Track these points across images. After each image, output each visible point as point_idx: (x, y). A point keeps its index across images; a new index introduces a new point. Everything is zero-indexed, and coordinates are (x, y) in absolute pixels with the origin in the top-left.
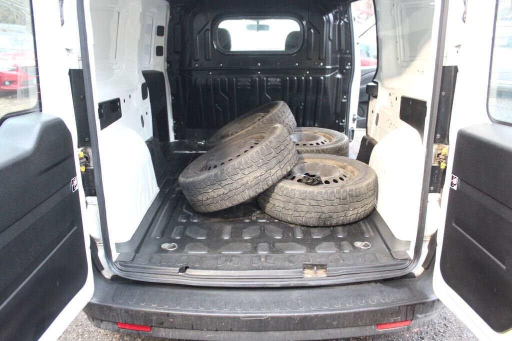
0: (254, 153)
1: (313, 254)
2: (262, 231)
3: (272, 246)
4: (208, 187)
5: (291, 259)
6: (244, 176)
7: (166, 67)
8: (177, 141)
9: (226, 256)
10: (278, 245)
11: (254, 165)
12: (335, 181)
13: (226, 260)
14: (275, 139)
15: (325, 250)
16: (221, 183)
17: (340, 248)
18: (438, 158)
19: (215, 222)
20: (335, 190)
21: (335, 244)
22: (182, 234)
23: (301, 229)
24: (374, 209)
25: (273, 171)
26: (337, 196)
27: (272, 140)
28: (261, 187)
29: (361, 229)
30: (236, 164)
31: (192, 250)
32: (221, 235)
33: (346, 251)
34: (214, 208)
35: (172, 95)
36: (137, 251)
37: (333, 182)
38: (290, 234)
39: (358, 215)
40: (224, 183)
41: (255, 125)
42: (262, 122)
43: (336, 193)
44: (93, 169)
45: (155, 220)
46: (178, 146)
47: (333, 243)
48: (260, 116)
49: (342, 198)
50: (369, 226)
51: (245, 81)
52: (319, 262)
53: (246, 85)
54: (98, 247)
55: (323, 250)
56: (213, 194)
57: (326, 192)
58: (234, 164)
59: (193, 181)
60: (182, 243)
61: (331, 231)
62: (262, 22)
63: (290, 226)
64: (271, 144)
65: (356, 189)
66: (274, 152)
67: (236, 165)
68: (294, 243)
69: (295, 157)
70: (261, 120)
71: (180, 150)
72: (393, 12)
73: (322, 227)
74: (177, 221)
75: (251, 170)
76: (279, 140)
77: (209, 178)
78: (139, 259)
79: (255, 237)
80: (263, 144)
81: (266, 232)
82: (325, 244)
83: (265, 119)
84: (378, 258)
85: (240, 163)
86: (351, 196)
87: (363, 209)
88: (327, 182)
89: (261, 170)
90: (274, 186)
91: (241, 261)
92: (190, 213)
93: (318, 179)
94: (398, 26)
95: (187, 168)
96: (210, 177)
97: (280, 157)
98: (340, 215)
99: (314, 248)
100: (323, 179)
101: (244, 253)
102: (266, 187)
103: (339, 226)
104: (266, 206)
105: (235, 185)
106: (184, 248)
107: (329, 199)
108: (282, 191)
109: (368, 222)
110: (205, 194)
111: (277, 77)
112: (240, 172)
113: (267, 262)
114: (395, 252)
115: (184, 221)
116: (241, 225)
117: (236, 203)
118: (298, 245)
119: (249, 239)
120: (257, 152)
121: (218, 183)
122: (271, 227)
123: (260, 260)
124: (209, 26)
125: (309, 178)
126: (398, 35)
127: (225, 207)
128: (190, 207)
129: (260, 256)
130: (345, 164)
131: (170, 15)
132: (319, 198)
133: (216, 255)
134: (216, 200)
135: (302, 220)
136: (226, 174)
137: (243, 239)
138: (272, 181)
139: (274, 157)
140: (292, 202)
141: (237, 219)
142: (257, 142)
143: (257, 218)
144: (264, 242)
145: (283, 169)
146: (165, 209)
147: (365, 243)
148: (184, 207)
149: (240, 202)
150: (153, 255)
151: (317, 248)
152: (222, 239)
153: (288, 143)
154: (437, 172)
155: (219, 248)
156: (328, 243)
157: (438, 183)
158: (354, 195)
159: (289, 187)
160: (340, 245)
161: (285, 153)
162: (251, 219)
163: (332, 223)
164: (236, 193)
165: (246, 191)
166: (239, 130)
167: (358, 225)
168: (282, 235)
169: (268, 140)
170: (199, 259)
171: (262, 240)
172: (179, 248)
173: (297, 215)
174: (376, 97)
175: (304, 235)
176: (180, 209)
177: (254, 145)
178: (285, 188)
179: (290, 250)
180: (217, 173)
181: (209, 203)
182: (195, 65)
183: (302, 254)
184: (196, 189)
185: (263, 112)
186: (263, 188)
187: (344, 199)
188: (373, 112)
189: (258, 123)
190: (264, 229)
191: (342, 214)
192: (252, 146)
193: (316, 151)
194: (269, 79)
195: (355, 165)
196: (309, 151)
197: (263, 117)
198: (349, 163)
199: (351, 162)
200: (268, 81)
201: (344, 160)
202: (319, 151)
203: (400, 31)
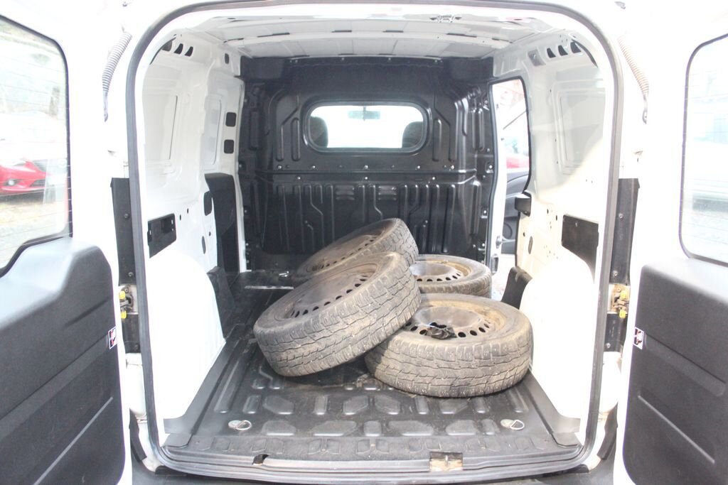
0: (360, 294)
1: (443, 438)
2: (372, 404)
3: (384, 425)
4: (296, 340)
5: (413, 445)
6: (347, 326)
7: (237, 169)
8: (250, 271)
9: (320, 439)
10: (393, 424)
11: (361, 311)
12: (473, 333)
13: (320, 446)
14: (390, 274)
15: (460, 432)
16: (314, 336)
17: (481, 428)
18: (616, 304)
19: (304, 390)
20: (473, 347)
21: (474, 424)
22: (258, 406)
23: (425, 400)
24: (528, 372)
25: (387, 320)
26: (477, 354)
27: (386, 276)
28: (370, 341)
29: (509, 401)
31: (272, 430)
32: (313, 410)
33: (489, 433)
34: (304, 371)
35: (245, 207)
36: (195, 431)
37: (471, 335)
38: (410, 408)
39: (506, 381)
40: (318, 336)
41: (361, 253)
42: (371, 248)
43: (475, 351)
44: (137, 315)
45: (221, 384)
46: (252, 278)
47: (471, 421)
48: (368, 239)
49: (483, 357)
50: (520, 397)
51: (346, 189)
52: (452, 449)
53: (348, 195)
55: (457, 432)
56: (303, 351)
57: (461, 349)
58: (333, 310)
59: (275, 332)
60: (260, 419)
61: (468, 404)
62: (370, 108)
63: (409, 397)
64: (383, 282)
65: (502, 345)
66: (388, 293)
67: (336, 312)
68: (416, 422)
69: (417, 299)
70: (369, 246)
71: (254, 285)
72: (549, 100)
73: (454, 398)
74: (251, 388)
75: (356, 317)
76: (395, 275)
77: (298, 328)
78: (197, 443)
79: (360, 413)
80: (373, 282)
81: (376, 404)
82: (459, 423)
83: (374, 244)
84: (535, 444)
85: (341, 308)
86: (496, 354)
87: (513, 373)
88: (462, 335)
89: (370, 319)
90: (388, 340)
91: (342, 447)
92: (267, 376)
93: (450, 331)
95: (265, 312)
96: (299, 326)
97: (396, 300)
98: (481, 382)
99: (445, 429)
100: (457, 330)
101: (346, 435)
102: (376, 342)
103: (480, 396)
104: (376, 368)
105: (333, 339)
106: (261, 428)
107: (464, 359)
108: (400, 348)
109: (519, 391)
110: (291, 351)
111: (392, 185)
112: (340, 320)
113: (378, 449)
114: (558, 435)
115: (261, 388)
116: (341, 395)
117: (334, 364)
118: (422, 424)
119: (353, 415)
120: (365, 293)
121: (310, 335)
122: (383, 398)
123: (369, 445)
124: (297, 115)
125: (437, 330)
126: (557, 130)
127: (318, 369)
128: (269, 368)
129: (369, 440)
130: (487, 308)
131: (245, 99)
132: (452, 358)
133: (306, 438)
134: (307, 359)
135: (427, 388)
136: (322, 323)
137: (344, 415)
138: (386, 333)
139: (388, 300)
140: (414, 363)
141: (335, 386)
142: (364, 278)
143: (363, 384)
144: (374, 420)
145: (401, 317)
146: (234, 370)
147: (515, 421)
148: (261, 367)
149: (340, 362)
150: (216, 437)
151: (448, 429)
152: (315, 415)
153: (407, 280)
154: (614, 322)
155: (310, 427)
156: (463, 421)
157: (616, 338)
158: (500, 353)
159: (408, 342)
160: (481, 424)
161: (404, 293)
162: (355, 386)
163: (469, 392)
164: (335, 350)
165: (350, 347)
166: (338, 259)
167: (506, 396)
168: (399, 410)
169: (380, 276)
170: (282, 443)
171: (371, 417)
172: (254, 427)
173: (421, 381)
174: (528, 214)
175: (429, 409)
176: (255, 370)
177: (360, 282)
178: (404, 343)
179: (410, 431)
180: (309, 321)
181: (297, 363)
182: (277, 167)
183: (427, 438)
184: (278, 343)
185: (371, 234)
186: (372, 343)
187: (486, 358)
188: (524, 234)
189: (365, 250)
190: (373, 400)
191: (484, 380)
192: (357, 283)
193: (446, 289)
194: (380, 187)
195: (500, 310)
196: (436, 289)
197: (372, 241)
198: (492, 307)
199: (495, 306)
200: (379, 190)
201: (485, 303)
202: (450, 289)
203: (559, 125)
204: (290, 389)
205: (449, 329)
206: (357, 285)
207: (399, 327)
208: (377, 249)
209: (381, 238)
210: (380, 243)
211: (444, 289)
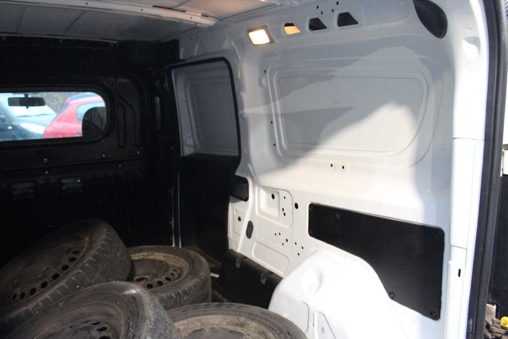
53: (27, 194)
72: (263, 80)
94: (274, 100)
111: (77, 177)
126: (273, 112)
174: (245, 199)
188: (239, 219)
193: (176, 296)
194: (63, 181)
195: (258, 319)
196: (165, 298)
197: (76, 252)
198: (247, 316)
199: (250, 314)
200: (63, 184)
201: (235, 311)
202: (179, 294)
203: (277, 107)
208: (90, 267)
209: (93, 252)
210: (92, 259)
211: (174, 296)
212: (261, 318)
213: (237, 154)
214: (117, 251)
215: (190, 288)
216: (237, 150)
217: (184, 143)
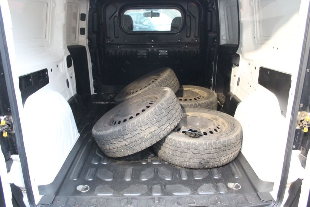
0: (149, 114)
1: (196, 196)
2: (156, 173)
3: (163, 187)
4: (114, 139)
5: (179, 201)
6: (142, 132)
7: (87, 43)
8: (96, 93)
9: (127, 198)
10: (168, 187)
11: (149, 123)
12: (211, 132)
13: (127, 202)
14: (165, 101)
15: (206, 192)
16: (124, 137)
17: (217, 189)
18: (301, 123)
19: (119, 164)
20: (212, 142)
21: (213, 186)
22: (94, 176)
23: (185, 171)
24: (240, 152)
25: (164, 127)
26: (214, 146)
27: (163, 102)
28: (154, 140)
29: (231, 171)
30: (135, 122)
31: (101, 192)
32: (124, 177)
33: (221, 192)
34: (119, 155)
35: (92, 62)
36: (57, 194)
37: (210, 134)
38: (177, 175)
39: (229, 159)
40: (126, 137)
41: (150, 86)
42: (155, 84)
43: (213, 144)
44: (14, 133)
45: (75, 162)
47: (211, 184)
48: (153, 78)
49: (217, 148)
50: (237, 167)
51: (142, 52)
52: (202, 203)
53: (143, 55)
54: (23, 194)
55: (204, 192)
56: (118, 145)
57: (205, 144)
58: (134, 123)
59: (102, 134)
60: (93, 186)
61: (209, 172)
62: (155, 11)
63: (177, 168)
64: (162, 106)
65: (228, 140)
66: (165, 112)
67: (135, 124)
68: (181, 185)
69: (180, 114)
70: (154, 83)
71: (97, 101)
72: (252, 3)
73: (201, 169)
74: (91, 163)
75: (146, 127)
76: (168, 102)
77: (114, 133)
78: (58, 201)
79: (150, 179)
80: (156, 106)
81: (158, 174)
82: (205, 186)
83: (157, 82)
84: (248, 199)
85: (139, 122)
86: (225, 146)
87: (233, 154)
88: (205, 134)
89: (154, 127)
90: (165, 138)
91: (139, 203)
92: (100, 156)
93: (199, 134)
94: (256, 14)
95: (99, 121)
96: (115, 132)
97: (169, 116)
98: (216, 161)
99: (197, 189)
100: (202, 131)
101: (143, 195)
102: (158, 140)
103: (214, 168)
104: (158, 152)
105: (134, 139)
106: (94, 190)
107: (207, 149)
108: (171, 142)
109: (236, 163)
110: (111, 145)
111: (166, 50)
112: (138, 128)
113: (160, 205)
114: (261, 193)
115: (97, 163)
116: (140, 167)
117: (135, 152)
118: (184, 187)
119: (146, 181)
120: (152, 113)
121: (121, 137)
122: (162, 169)
123: (154, 202)
124: (117, 14)
125: (192, 133)
126: (255, 20)
127: (127, 155)
128: (102, 152)
129: (154, 198)
130: (217, 117)
131: (90, 6)
132: (200, 148)
133: (119, 197)
134: (120, 149)
135: (187, 164)
136: (128, 130)
137: (141, 181)
138: (163, 135)
139: (165, 116)
140: (179, 150)
141: (137, 161)
142: (151, 102)
143: (151, 160)
144: (157, 184)
145: (172, 125)
146: (82, 153)
147: (236, 184)
148: (97, 150)
149: (139, 151)
150: (69, 197)
151: (199, 189)
152: (125, 181)
153: (175, 104)
154: (298, 133)
155: (122, 189)
156: (207, 184)
157: (299, 143)
158: (227, 145)
159: (176, 139)
160: (217, 186)
161: (173, 112)
162: (147, 161)
163: (209, 166)
164: (136, 145)
165: (143, 143)
166: (138, 90)
167: (229, 167)
168: (171, 177)
169: (160, 103)
170: (105, 200)
171: (156, 182)
172: (91, 189)
173: (183, 160)
174: (238, 65)
175: (188, 176)
176: (94, 152)
177: (149, 105)
178: (174, 140)
179: (178, 192)
180: (120, 130)
181: (115, 151)
182: (108, 41)
183: (187, 196)
184: (104, 141)
185: (155, 76)
186: (156, 140)
187: (219, 148)
188: (235, 76)
189: (152, 85)
190: (157, 171)
191: (217, 159)
192: (148, 105)
193: (195, 105)
194: (160, 51)
195: (224, 118)
196: (189, 105)
197: (156, 79)
198: (220, 116)
199: (222, 115)
200: (159, 53)
201: (216, 113)
202: (196, 105)
203: (257, 17)
204: (112, 163)
205: (199, 132)
206: (148, 107)
207: (171, 131)
208: (158, 84)
209: (161, 79)
210: (160, 81)
211: (194, 105)
212: (225, 117)
213: (237, 44)
214: (172, 81)
215: (202, 103)
216: (238, 42)
217: (222, 39)
